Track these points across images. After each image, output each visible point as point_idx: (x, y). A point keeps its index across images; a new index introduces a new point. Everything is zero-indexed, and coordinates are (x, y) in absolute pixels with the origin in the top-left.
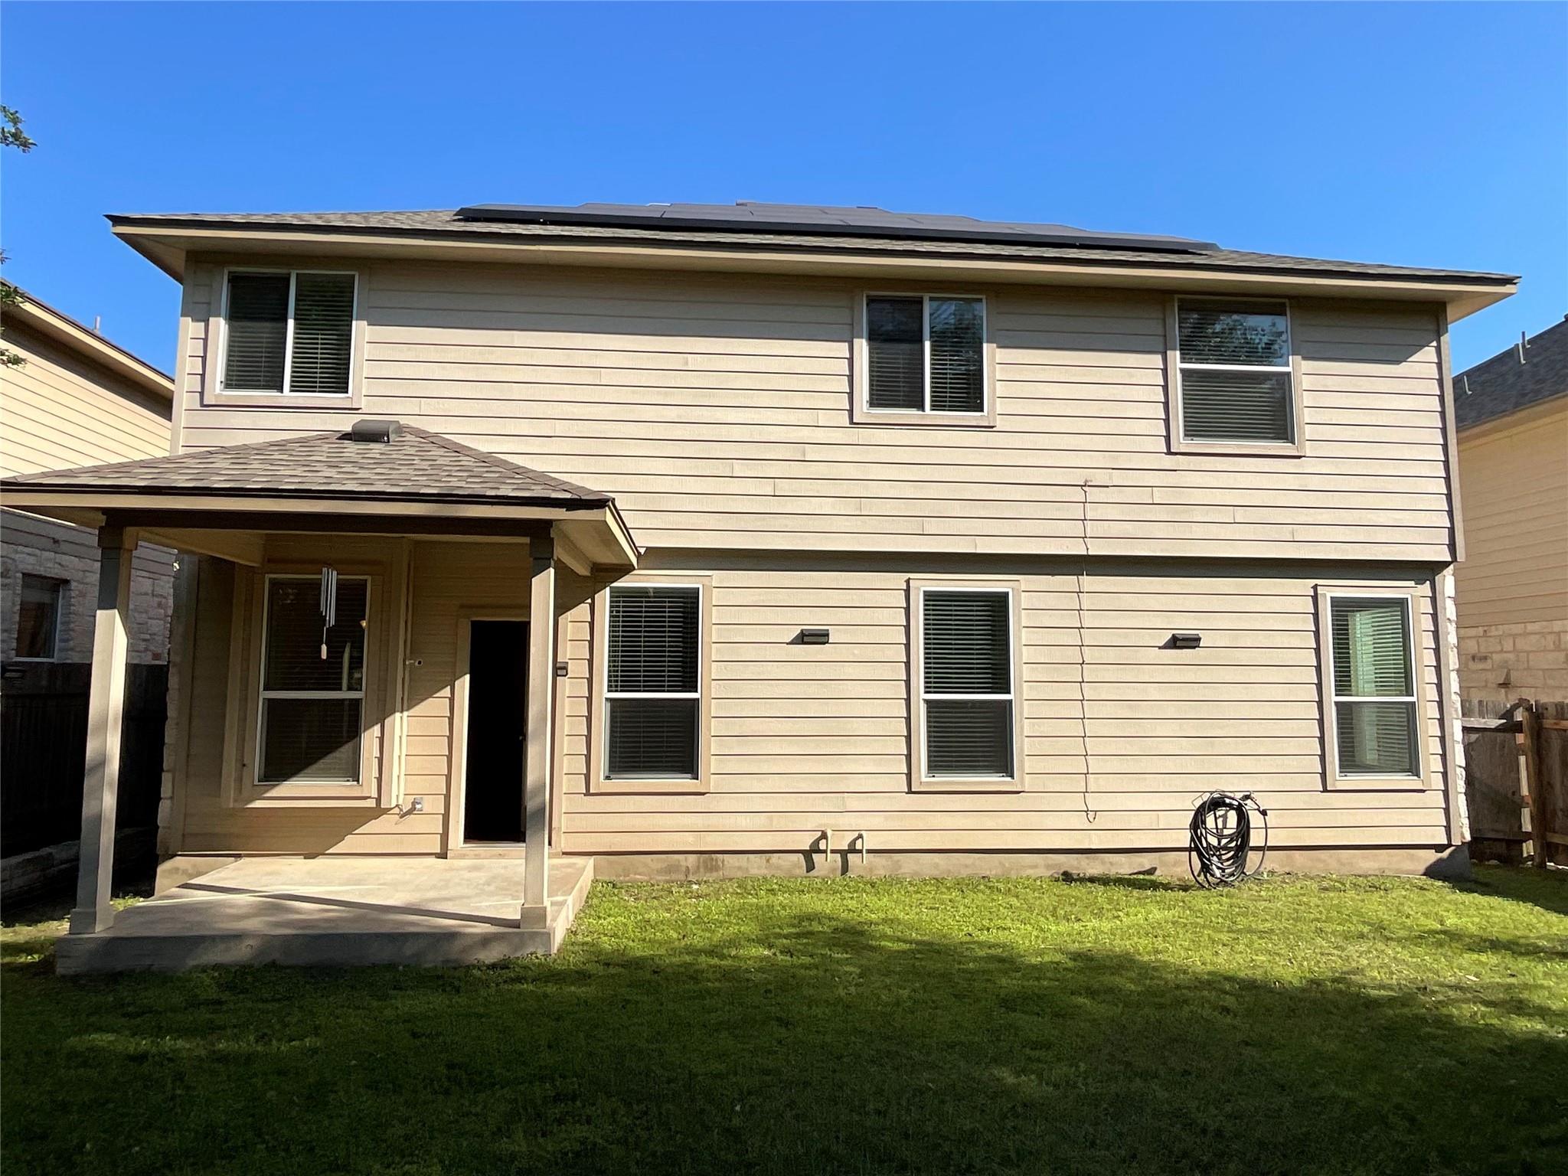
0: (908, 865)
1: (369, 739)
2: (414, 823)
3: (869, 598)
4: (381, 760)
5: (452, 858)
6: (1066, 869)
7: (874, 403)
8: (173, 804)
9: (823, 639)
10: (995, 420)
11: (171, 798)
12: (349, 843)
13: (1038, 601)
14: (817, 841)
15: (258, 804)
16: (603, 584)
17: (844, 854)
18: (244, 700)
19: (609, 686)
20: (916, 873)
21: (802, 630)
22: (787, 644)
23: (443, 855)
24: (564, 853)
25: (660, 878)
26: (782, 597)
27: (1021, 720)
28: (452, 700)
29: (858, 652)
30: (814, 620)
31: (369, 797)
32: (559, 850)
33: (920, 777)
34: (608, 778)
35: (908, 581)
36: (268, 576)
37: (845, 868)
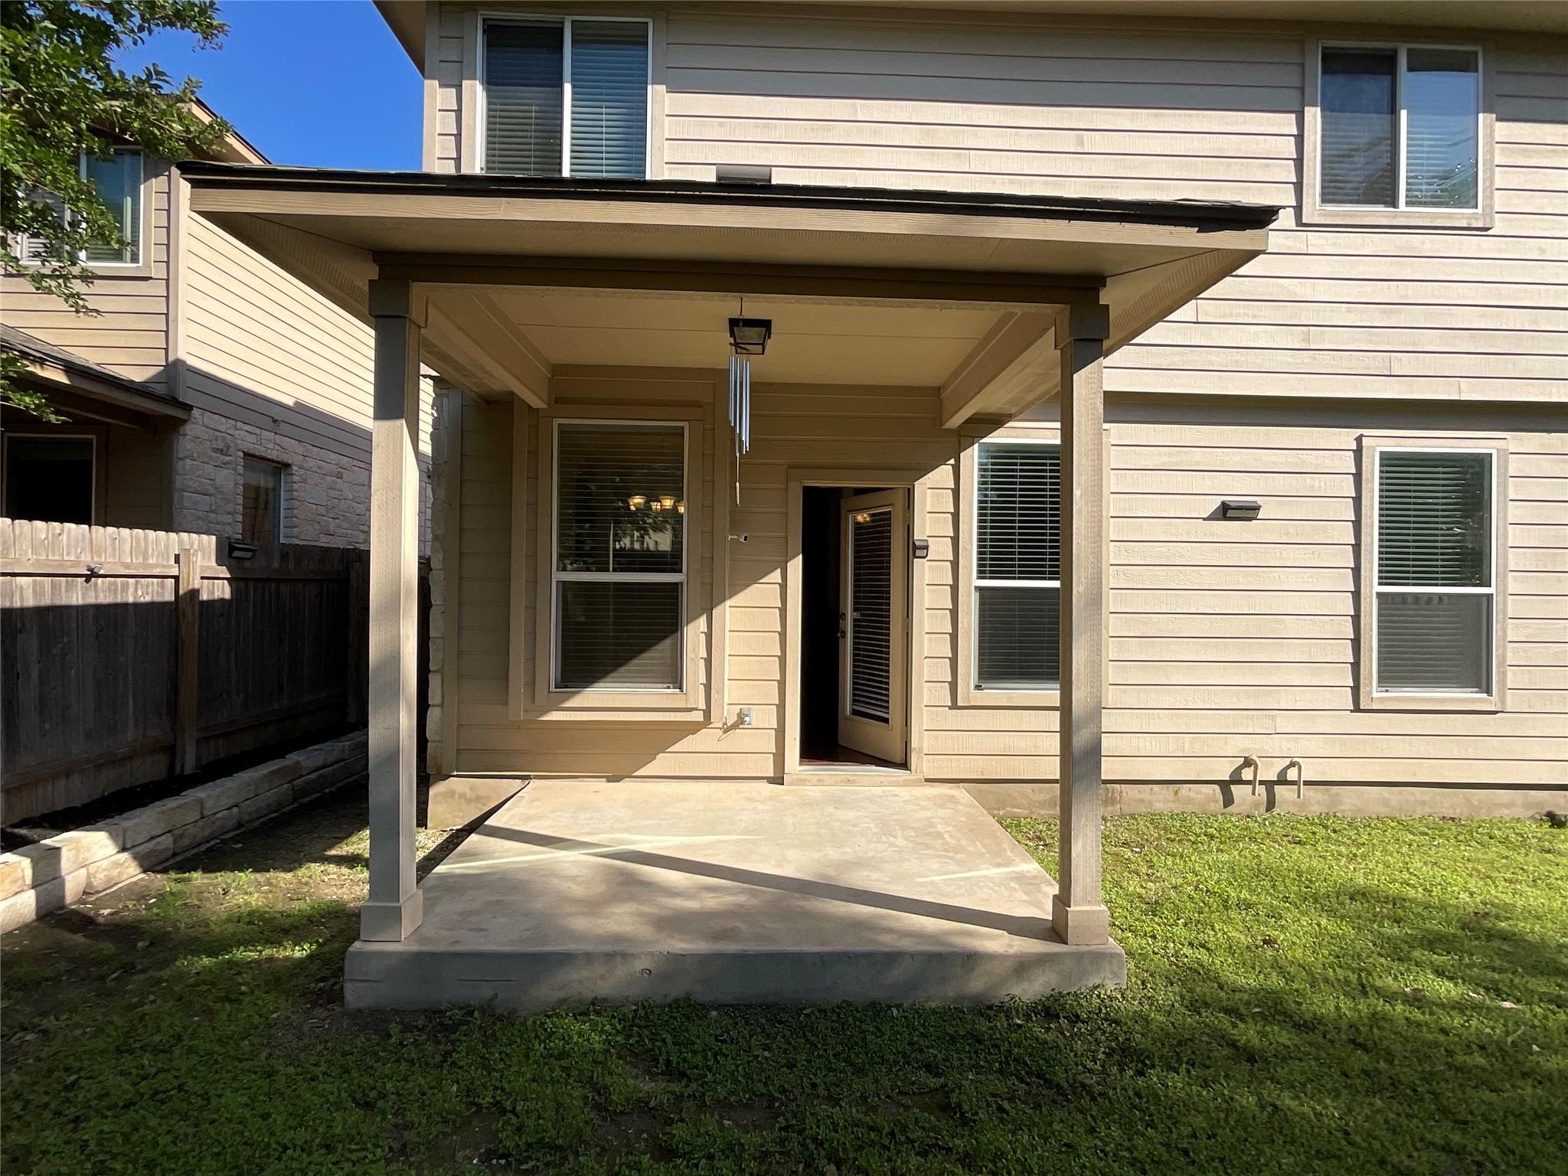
0: (1350, 801)
1: (694, 632)
2: (741, 739)
3: (1310, 461)
4: (708, 662)
5: (791, 784)
6: (1550, 809)
7: (1327, 197)
8: (443, 712)
9: (1251, 514)
10: (1492, 219)
11: (441, 705)
12: (661, 764)
13: (1528, 465)
14: (1239, 770)
15: (555, 716)
16: (970, 440)
17: (1269, 785)
18: (533, 582)
19: (979, 572)
20: (1360, 810)
21: (1223, 503)
22: (1204, 519)
23: (778, 780)
24: (927, 780)
25: (1042, 812)
26: (1200, 458)
27: (1504, 620)
28: (784, 587)
29: (1293, 532)
30: (1238, 489)
31: (696, 709)
32: (920, 776)
33: (1371, 692)
34: (978, 687)
35: (1359, 440)
36: (556, 422)
37: (1271, 804)
